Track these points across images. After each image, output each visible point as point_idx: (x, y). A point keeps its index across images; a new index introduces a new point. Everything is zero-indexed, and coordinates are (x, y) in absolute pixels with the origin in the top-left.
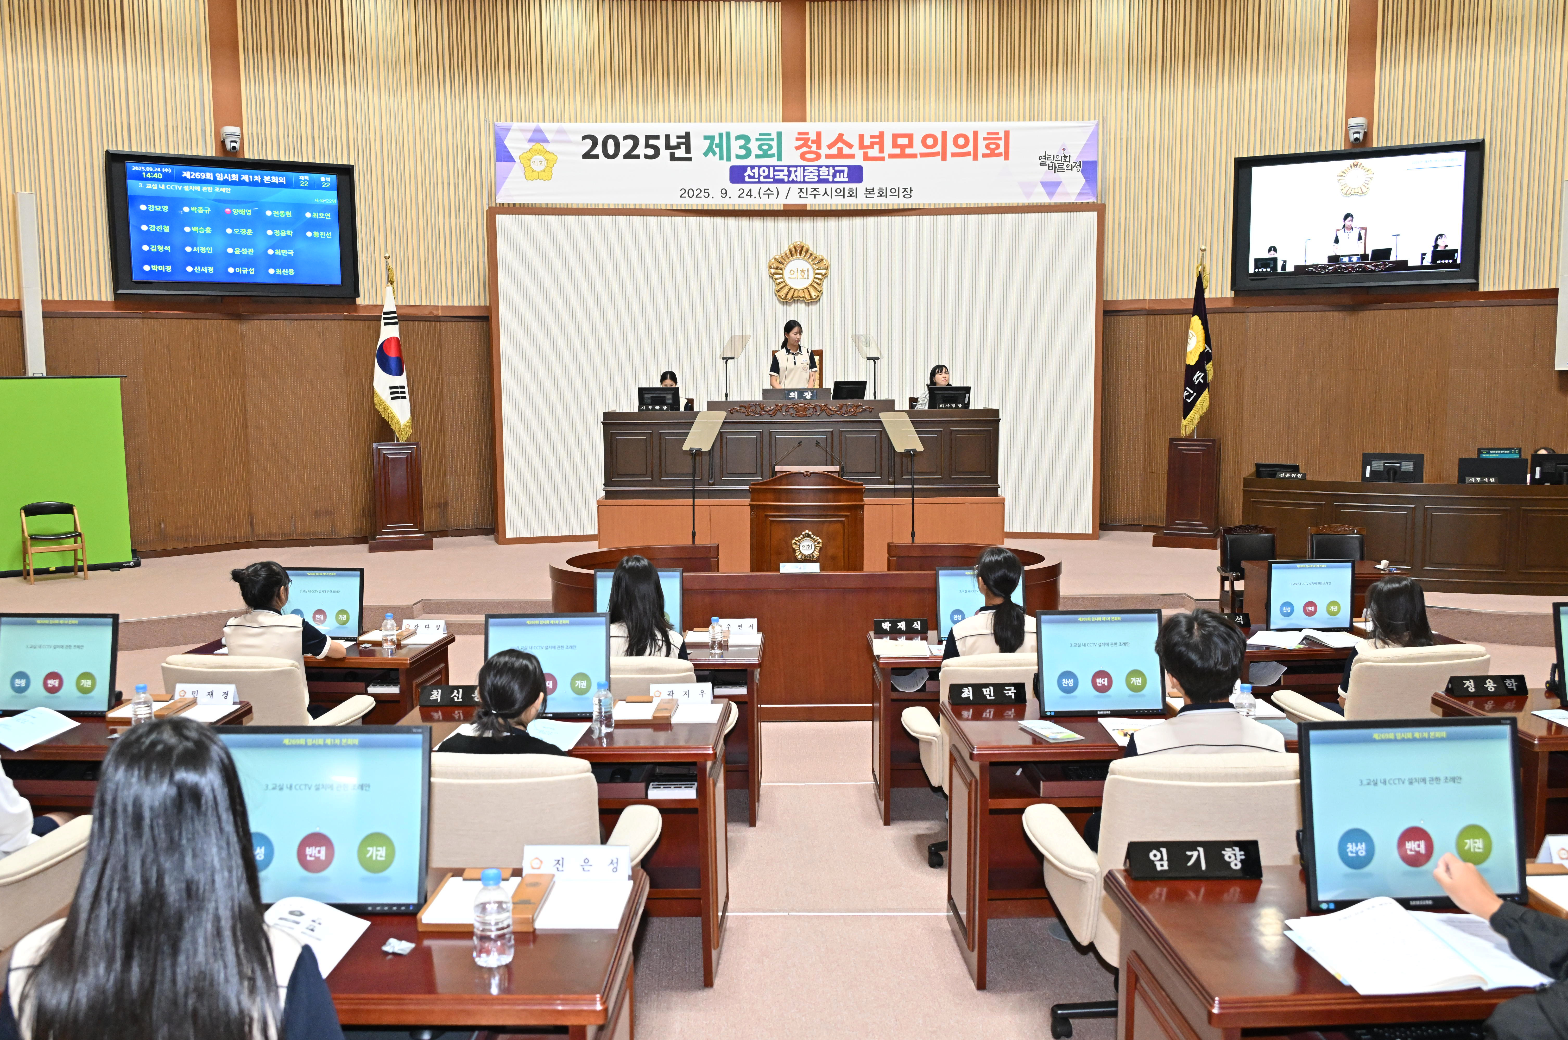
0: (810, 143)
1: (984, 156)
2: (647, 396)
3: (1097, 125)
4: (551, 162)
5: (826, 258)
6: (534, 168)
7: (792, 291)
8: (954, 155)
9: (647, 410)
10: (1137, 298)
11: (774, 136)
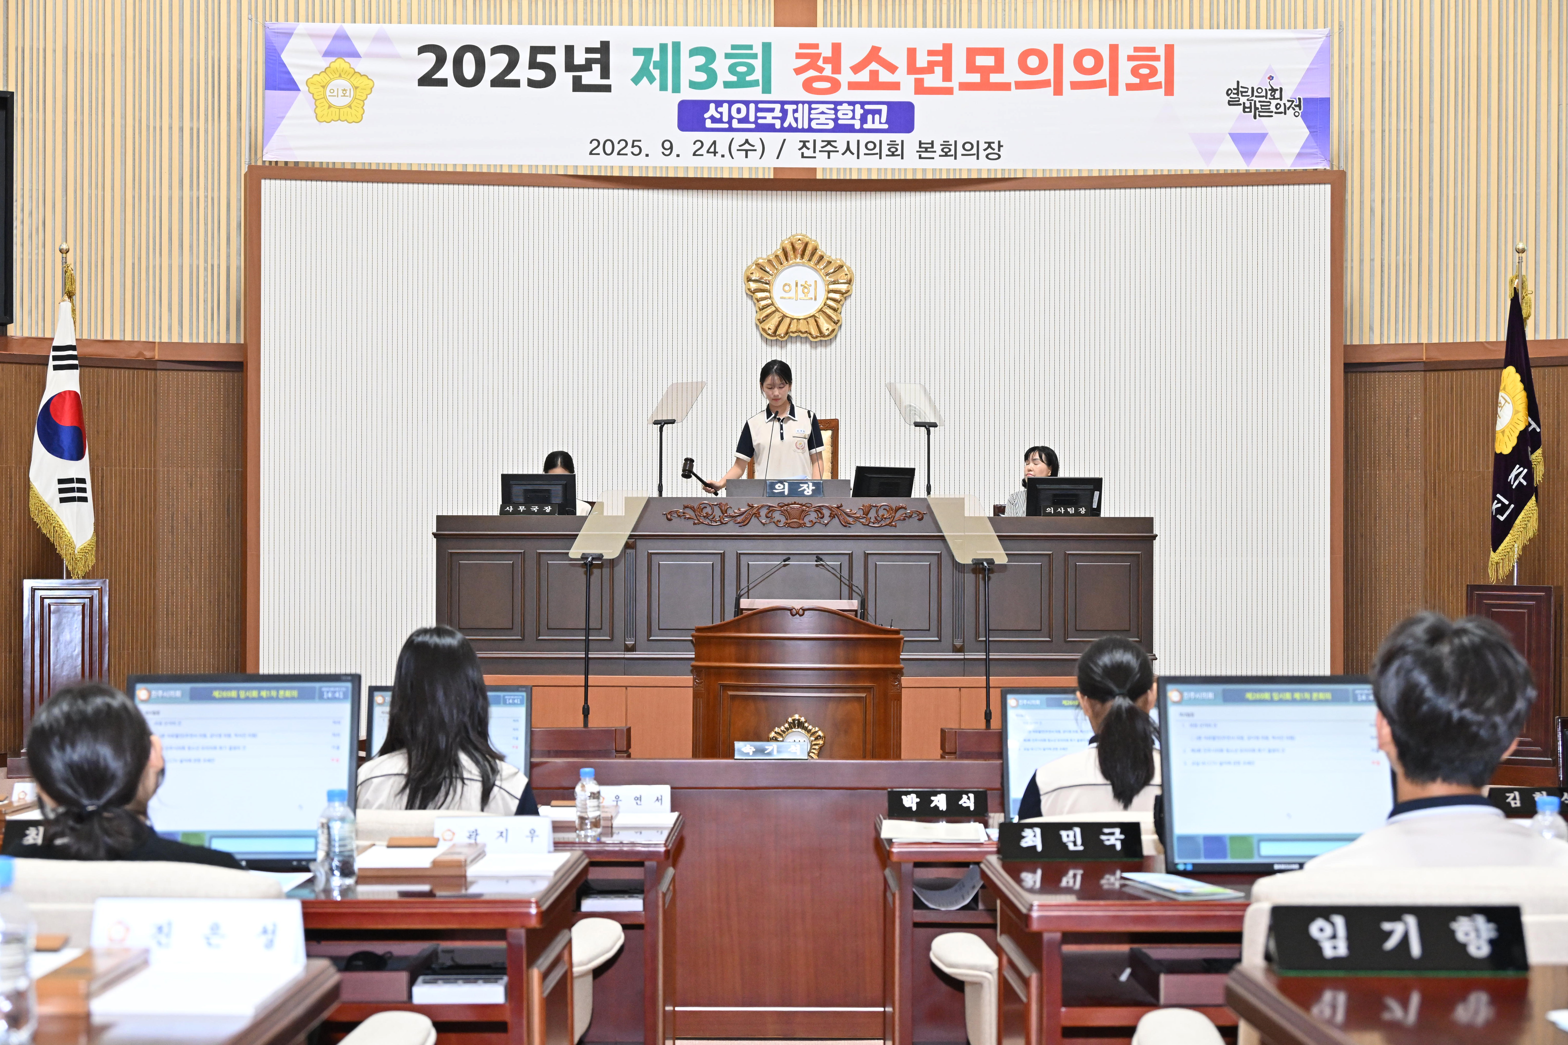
0: (820, 63)
1: (1130, 87)
2: (517, 490)
3: (1329, 36)
4: (362, 89)
5: (848, 264)
6: (333, 100)
7: (787, 321)
8: (1075, 85)
9: (516, 512)
10: (1406, 342)
11: (758, 49)
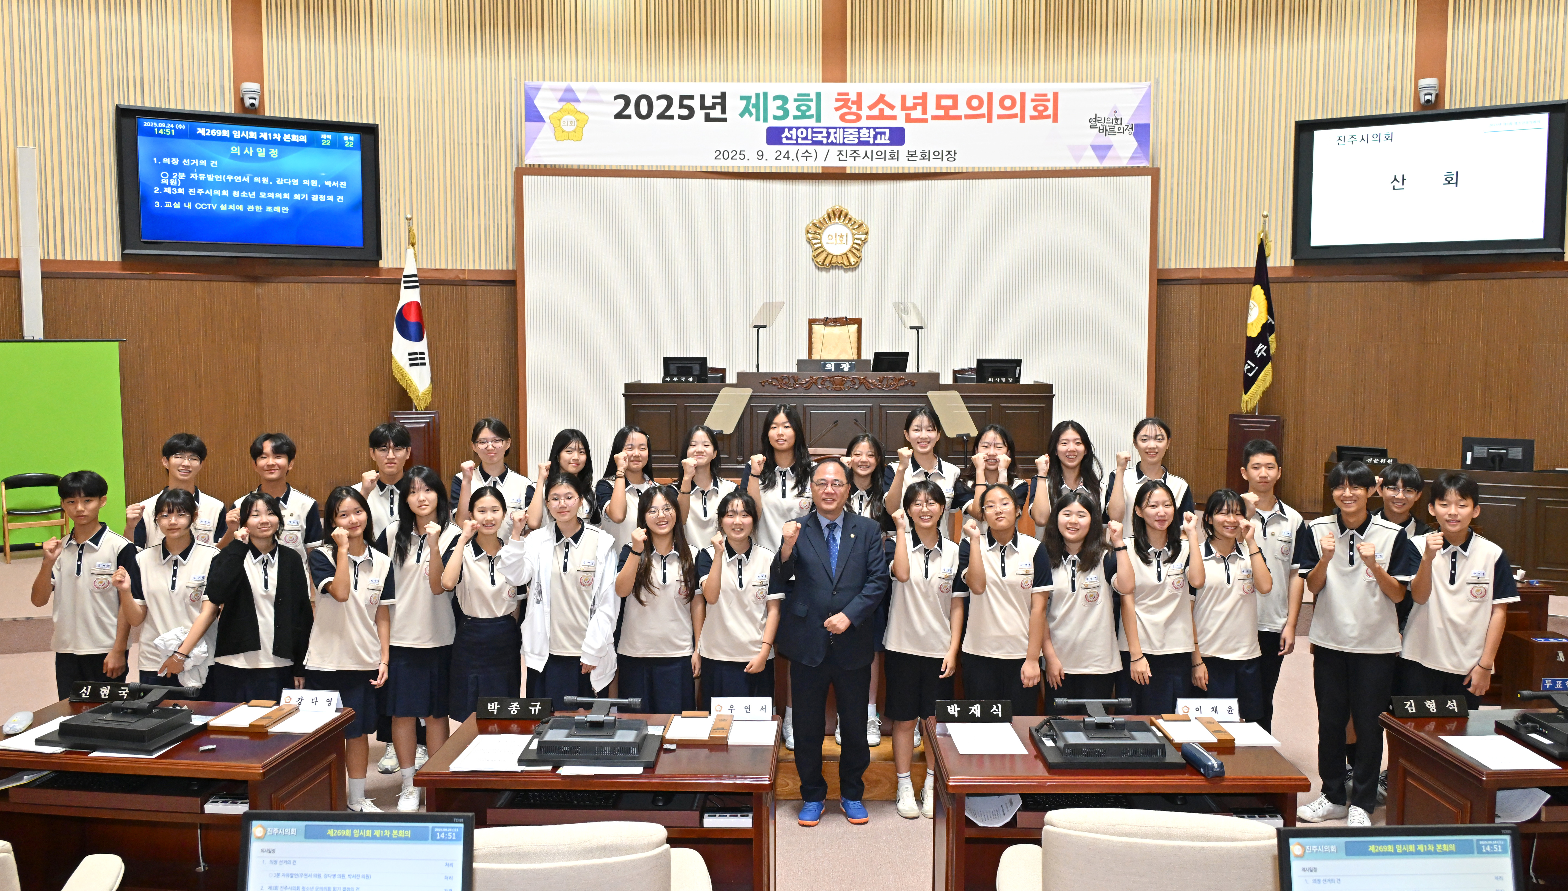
0: (850, 104)
1: (1032, 118)
2: (673, 367)
3: (1150, 87)
4: (582, 121)
5: (866, 223)
6: (565, 128)
7: (830, 257)
8: (1000, 117)
9: (672, 381)
10: (1190, 267)
11: (813, 96)
